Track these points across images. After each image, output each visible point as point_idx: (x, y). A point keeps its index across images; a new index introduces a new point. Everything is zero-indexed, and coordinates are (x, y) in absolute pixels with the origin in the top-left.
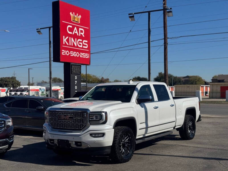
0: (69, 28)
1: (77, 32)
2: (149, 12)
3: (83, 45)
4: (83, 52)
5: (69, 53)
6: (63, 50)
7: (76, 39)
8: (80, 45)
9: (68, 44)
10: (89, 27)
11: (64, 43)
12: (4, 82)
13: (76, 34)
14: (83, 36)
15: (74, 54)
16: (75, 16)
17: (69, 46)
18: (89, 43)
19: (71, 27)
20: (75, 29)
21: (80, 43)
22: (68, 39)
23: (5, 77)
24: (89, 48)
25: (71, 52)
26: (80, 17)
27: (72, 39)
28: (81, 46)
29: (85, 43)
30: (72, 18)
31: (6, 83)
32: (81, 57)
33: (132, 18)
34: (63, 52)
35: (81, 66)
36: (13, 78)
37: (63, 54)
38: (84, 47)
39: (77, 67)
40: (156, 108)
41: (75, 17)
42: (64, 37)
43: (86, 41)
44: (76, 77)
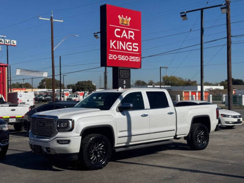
0: (117, 31)
1: (126, 35)
2: (202, 10)
3: (133, 48)
4: (133, 55)
5: (117, 57)
6: (109, 55)
7: (125, 43)
8: (130, 48)
9: (115, 48)
10: (140, 29)
11: (111, 47)
13: (125, 37)
14: (133, 39)
15: (122, 58)
16: (124, 19)
17: (117, 49)
18: (139, 46)
19: (119, 30)
20: (124, 31)
21: (129, 46)
22: (116, 42)
24: (140, 51)
25: (119, 56)
26: (130, 19)
27: (120, 42)
28: (131, 50)
29: (135, 46)
30: (120, 21)
32: (130, 60)
33: (185, 17)
35: (130, 70)
36: (90, 82)
37: (109, 58)
38: (134, 50)
39: (125, 71)
40: (145, 116)
42: (111, 41)
43: (137, 44)
44: (124, 81)
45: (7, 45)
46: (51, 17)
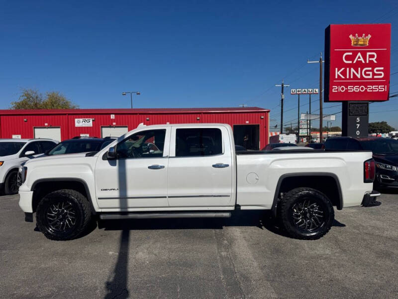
0: (347, 56)
3: (374, 74)
4: (373, 84)
5: (345, 89)
6: (334, 87)
7: (359, 69)
8: (368, 75)
9: (343, 77)
11: (336, 77)
12: (371, 128)
13: (361, 61)
14: (376, 62)
15: (356, 89)
16: (360, 38)
17: (345, 79)
18: (387, 72)
19: (350, 54)
20: (359, 55)
21: (367, 73)
22: (345, 70)
23: (374, 122)
24: (387, 76)
25: (349, 87)
26: (369, 37)
27: (352, 69)
28: (370, 77)
29: (378, 70)
30: (352, 42)
31: (374, 128)
32: (368, 91)
34: (333, 89)
35: (368, 104)
37: (333, 91)
38: (376, 77)
39: (360, 105)
41: (359, 40)
42: (336, 69)
43: (382, 68)
44: (358, 119)
45: (310, 94)
46: (321, 59)
